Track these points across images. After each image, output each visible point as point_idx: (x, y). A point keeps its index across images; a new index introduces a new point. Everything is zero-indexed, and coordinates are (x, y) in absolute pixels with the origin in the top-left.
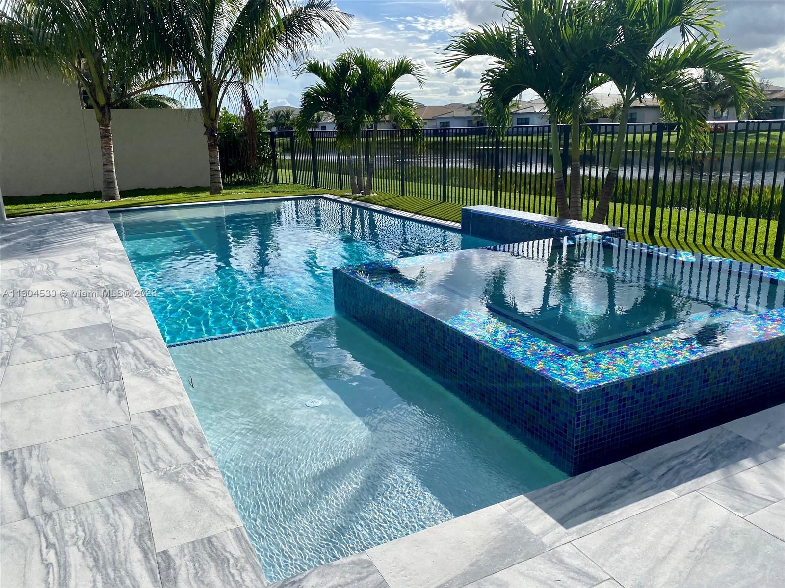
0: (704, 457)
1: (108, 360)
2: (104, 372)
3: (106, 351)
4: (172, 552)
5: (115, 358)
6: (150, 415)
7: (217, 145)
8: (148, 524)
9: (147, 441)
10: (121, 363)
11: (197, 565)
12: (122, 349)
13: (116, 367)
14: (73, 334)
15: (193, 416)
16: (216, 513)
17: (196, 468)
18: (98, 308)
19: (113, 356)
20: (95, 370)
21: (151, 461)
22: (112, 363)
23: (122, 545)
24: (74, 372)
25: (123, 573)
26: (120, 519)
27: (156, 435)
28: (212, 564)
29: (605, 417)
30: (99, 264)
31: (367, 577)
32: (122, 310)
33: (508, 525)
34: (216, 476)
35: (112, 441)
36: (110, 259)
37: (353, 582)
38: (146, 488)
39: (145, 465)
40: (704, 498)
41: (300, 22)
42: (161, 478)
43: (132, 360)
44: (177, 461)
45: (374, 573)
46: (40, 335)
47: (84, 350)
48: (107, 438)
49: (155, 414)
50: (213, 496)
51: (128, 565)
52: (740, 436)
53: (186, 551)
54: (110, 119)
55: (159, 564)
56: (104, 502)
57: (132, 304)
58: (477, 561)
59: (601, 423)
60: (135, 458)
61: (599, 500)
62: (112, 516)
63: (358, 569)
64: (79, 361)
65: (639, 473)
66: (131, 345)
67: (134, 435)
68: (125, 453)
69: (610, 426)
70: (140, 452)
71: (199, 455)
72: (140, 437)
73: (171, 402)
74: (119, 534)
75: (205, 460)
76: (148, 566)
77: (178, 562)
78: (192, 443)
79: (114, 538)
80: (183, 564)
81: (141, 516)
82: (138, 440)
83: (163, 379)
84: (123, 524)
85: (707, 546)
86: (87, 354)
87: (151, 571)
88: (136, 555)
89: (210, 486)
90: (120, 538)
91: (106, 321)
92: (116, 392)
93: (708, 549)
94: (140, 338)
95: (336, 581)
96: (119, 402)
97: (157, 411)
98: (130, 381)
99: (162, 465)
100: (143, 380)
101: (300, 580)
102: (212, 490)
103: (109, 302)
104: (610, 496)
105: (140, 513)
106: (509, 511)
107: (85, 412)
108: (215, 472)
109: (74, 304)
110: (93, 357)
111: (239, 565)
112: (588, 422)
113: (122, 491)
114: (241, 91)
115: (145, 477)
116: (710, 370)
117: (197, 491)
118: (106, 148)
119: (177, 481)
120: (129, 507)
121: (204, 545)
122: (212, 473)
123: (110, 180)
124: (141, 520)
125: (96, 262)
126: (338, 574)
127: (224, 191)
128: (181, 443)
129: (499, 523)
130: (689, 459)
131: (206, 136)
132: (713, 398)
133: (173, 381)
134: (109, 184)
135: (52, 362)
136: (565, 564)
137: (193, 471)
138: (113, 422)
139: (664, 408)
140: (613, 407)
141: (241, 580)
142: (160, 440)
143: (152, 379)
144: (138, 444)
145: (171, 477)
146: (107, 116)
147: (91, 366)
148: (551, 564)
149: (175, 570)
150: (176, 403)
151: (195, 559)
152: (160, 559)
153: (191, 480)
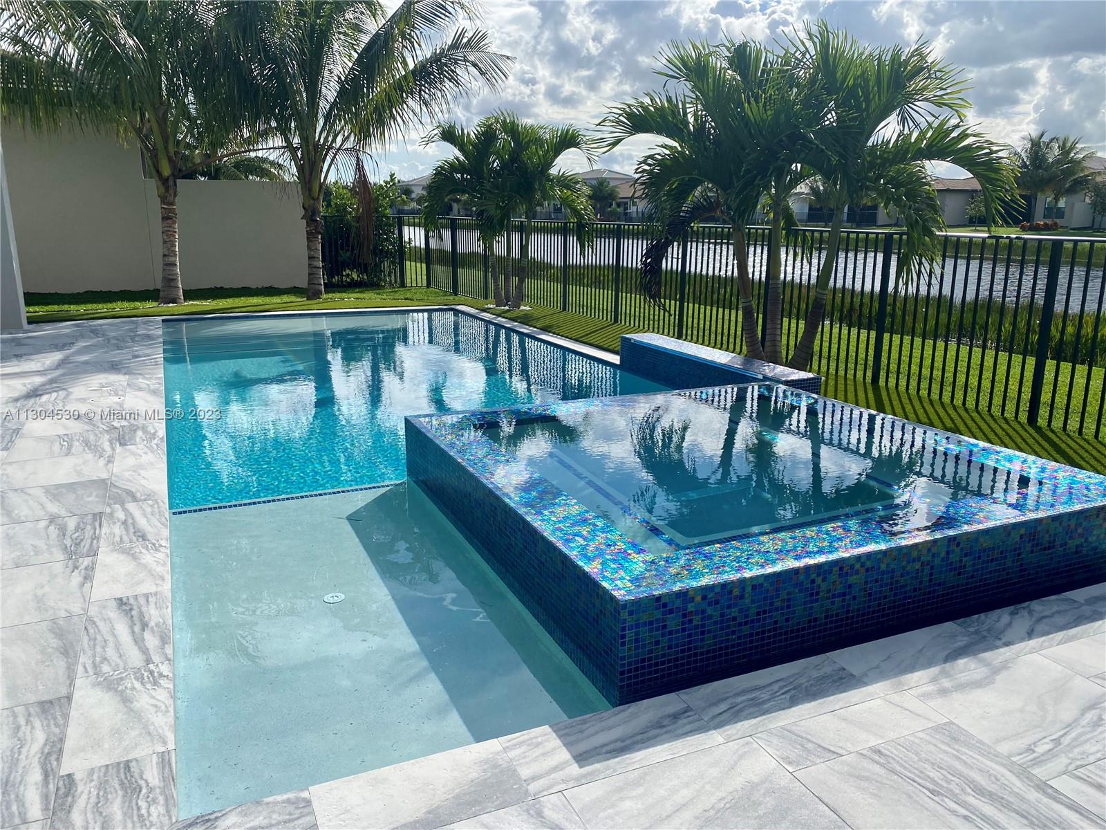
0: (783, 694)
1: (89, 527)
2: (77, 545)
3: (90, 517)
4: (78, 777)
5: (98, 527)
6: (114, 604)
7: (320, 233)
8: (61, 740)
9: (98, 637)
10: (103, 532)
11: (101, 794)
12: (111, 515)
13: (96, 537)
14: (55, 492)
15: (167, 607)
16: (149, 733)
17: (146, 674)
18: (101, 456)
19: (97, 524)
20: (68, 542)
21: (94, 662)
22: (92, 532)
23: (22, 764)
24: (41, 544)
25: (13, 796)
26: (31, 732)
27: (112, 631)
28: (120, 793)
29: (663, 635)
30: (123, 396)
31: (298, 818)
32: (131, 461)
33: (495, 766)
34: (165, 686)
35: (57, 635)
36: (140, 389)
37: (278, 823)
38: (77, 696)
39: (85, 667)
40: (755, 745)
41: (440, 68)
42: (99, 684)
43: (118, 530)
44: (125, 663)
45: (308, 814)
46: (16, 490)
47: (63, 513)
48: (51, 630)
49: (121, 602)
50: (153, 710)
51: (22, 788)
52: (844, 669)
53: (95, 777)
54: (175, 195)
55: (58, 789)
56: (20, 710)
57: (146, 453)
58: (438, 807)
59: (657, 643)
60: (76, 657)
61: (623, 741)
62: (23, 728)
63: (291, 808)
64: (52, 528)
65: (692, 710)
66: (124, 510)
67: (86, 628)
68: (68, 651)
69: (670, 647)
70: (84, 650)
71: (156, 658)
72: (91, 631)
73: (148, 587)
74: (24, 750)
75: (160, 665)
76: (44, 791)
77: (80, 788)
78: (151, 641)
79: (16, 756)
80: (86, 792)
81: (57, 731)
82: (88, 635)
83: (148, 558)
84: (32, 739)
85: (728, 805)
86: (65, 519)
87: (46, 797)
88: (36, 776)
89: (153, 697)
90: (23, 757)
91: (104, 476)
92: (83, 571)
93: (727, 809)
94: (141, 500)
95: (259, 821)
96: (82, 585)
97: (124, 600)
98: (106, 556)
99: (106, 668)
100: (122, 557)
101: (217, 818)
102: (154, 702)
103: (119, 449)
104: (640, 737)
105: (57, 725)
106: (505, 749)
107: (36, 596)
108: (167, 681)
109: (73, 451)
110: (72, 523)
111: (151, 796)
112: (637, 640)
113: (46, 698)
114: (354, 161)
115: (78, 682)
116: (819, 581)
117: (135, 703)
118: (168, 235)
119: (116, 690)
120: (46, 718)
121: (118, 771)
122: (163, 682)
123: (171, 277)
124: (55, 735)
125: (120, 393)
126: (265, 813)
127: (325, 296)
128: (139, 642)
129: (486, 763)
130: (762, 696)
131: (305, 221)
132: (826, 617)
133: (158, 561)
134: (170, 281)
135: (17, 527)
136: (543, 817)
137: (141, 679)
138: (66, 610)
139: (752, 628)
140: (673, 623)
141: (146, 815)
142: (115, 636)
143: (134, 557)
144: (86, 639)
145: (111, 685)
146: (171, 191)
147: (64, 535)
148: (525, 817)
149: (73, 797)
150: (153, 589)
151: (103, 786)
152: (61, 783)
153: (133, 688)
